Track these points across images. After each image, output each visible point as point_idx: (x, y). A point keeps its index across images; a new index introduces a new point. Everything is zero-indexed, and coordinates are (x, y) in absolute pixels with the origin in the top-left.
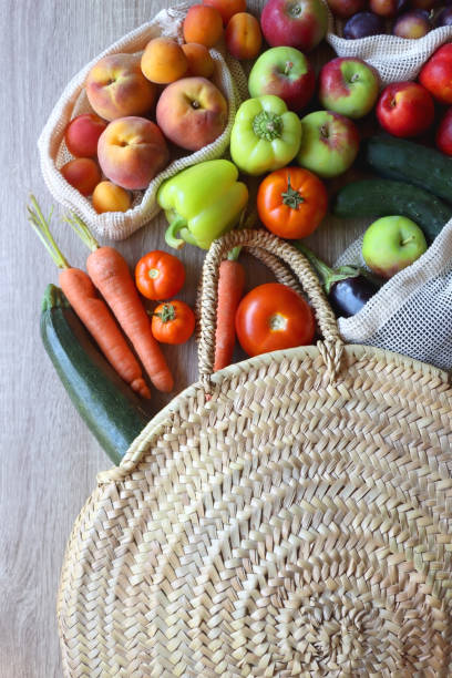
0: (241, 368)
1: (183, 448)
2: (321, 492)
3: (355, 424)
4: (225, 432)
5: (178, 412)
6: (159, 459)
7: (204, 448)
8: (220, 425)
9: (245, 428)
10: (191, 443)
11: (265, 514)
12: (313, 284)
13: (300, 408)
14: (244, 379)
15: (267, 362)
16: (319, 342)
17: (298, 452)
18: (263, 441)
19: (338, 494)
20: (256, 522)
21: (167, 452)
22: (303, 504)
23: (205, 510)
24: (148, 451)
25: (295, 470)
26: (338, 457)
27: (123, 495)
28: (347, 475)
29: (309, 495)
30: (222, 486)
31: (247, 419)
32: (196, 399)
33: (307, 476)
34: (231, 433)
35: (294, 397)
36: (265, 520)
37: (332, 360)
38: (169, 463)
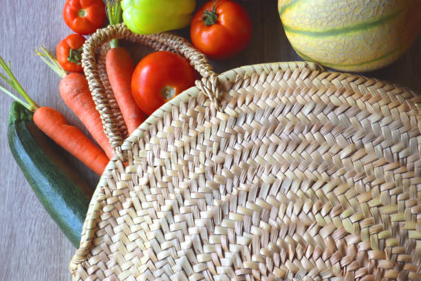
0: (142, 130)
1: (122, 212)
2: (242, 201)
3: (250, 134)
4: (148, 184)
5: (107, 186)
6: (108, 229)
7: (137, 205)
8: (143, 181)
9: (162, 175)
10: (126, 205)
11: (203, 238)
12: (180, 42)
13: (200, 140)
14: (147, 137)
15: (159, 116)
16: (196, 82)
17: (211, 176)
18: (181, 179)
19: (257, 196)
20: (199, 246)
21: (111, 221)
22: (232, 216)
23: (156, 255)
24: (96, 227)
25: (215, 192)
26: (246, 167)
27: (91, 270)
28: (259, 178)
29: (233, 206)
30: (161, 229)
31: (161, 167)
32: (116, 169)
33: (226, 193)
34: (153, 183)
35: (192, 133)
36: (205, 242)
37: (211, 91)
38: (117, 229)
